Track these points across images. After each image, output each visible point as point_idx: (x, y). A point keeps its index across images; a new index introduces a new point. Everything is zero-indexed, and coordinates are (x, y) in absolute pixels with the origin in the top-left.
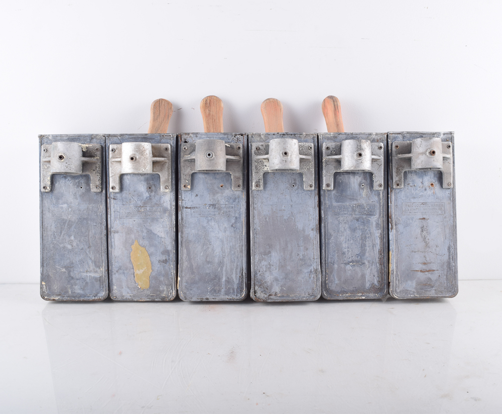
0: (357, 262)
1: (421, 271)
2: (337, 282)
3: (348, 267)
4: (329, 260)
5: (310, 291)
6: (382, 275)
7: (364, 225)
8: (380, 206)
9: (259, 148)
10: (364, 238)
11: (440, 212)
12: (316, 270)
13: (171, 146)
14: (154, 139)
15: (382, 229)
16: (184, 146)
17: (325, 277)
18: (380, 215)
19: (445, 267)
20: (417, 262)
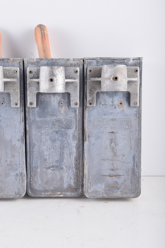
0: (57, 167)
1: (109, 176)
2: (40, 182)
3: (49, 171)
4: (34, 165)
5: (17, 191)
6: (77, 178)
7: (63, 137)
8: (76, 121)
10: (62, 148)
11: (127, 127)
12: (21, 174)
15: (78, 140)
17: (30, 179)
18: (76, 129)
19: (130, 173)
20: (106, 168)
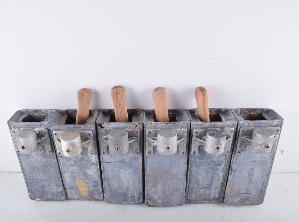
0: (207, 187)
1: (244, 193)
2: (194, 196)
3: (202, 190)
4: (191, 187)
5: (179, 203)
6: (221, 193)
7: (214, 171)
8: (226, 161)
9: (151, 133)
10: (213, 177)
11: (262, 165)
12: (183, 193)
13: (92, 131)
14: (81, 128)
15: (225, 172)
16: (101, 131)
17: (188, 194)
18: (225, 165)
19: (259, 191)
20: (243, 189)
